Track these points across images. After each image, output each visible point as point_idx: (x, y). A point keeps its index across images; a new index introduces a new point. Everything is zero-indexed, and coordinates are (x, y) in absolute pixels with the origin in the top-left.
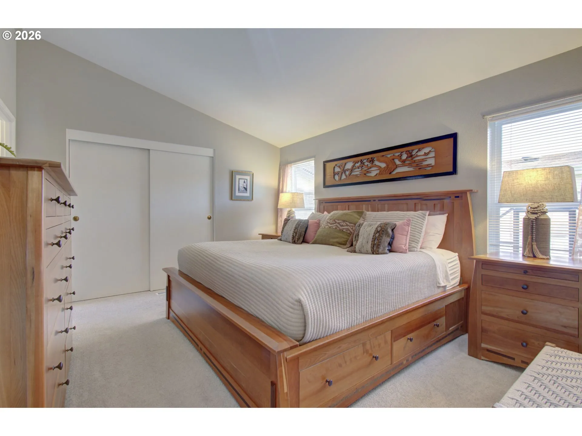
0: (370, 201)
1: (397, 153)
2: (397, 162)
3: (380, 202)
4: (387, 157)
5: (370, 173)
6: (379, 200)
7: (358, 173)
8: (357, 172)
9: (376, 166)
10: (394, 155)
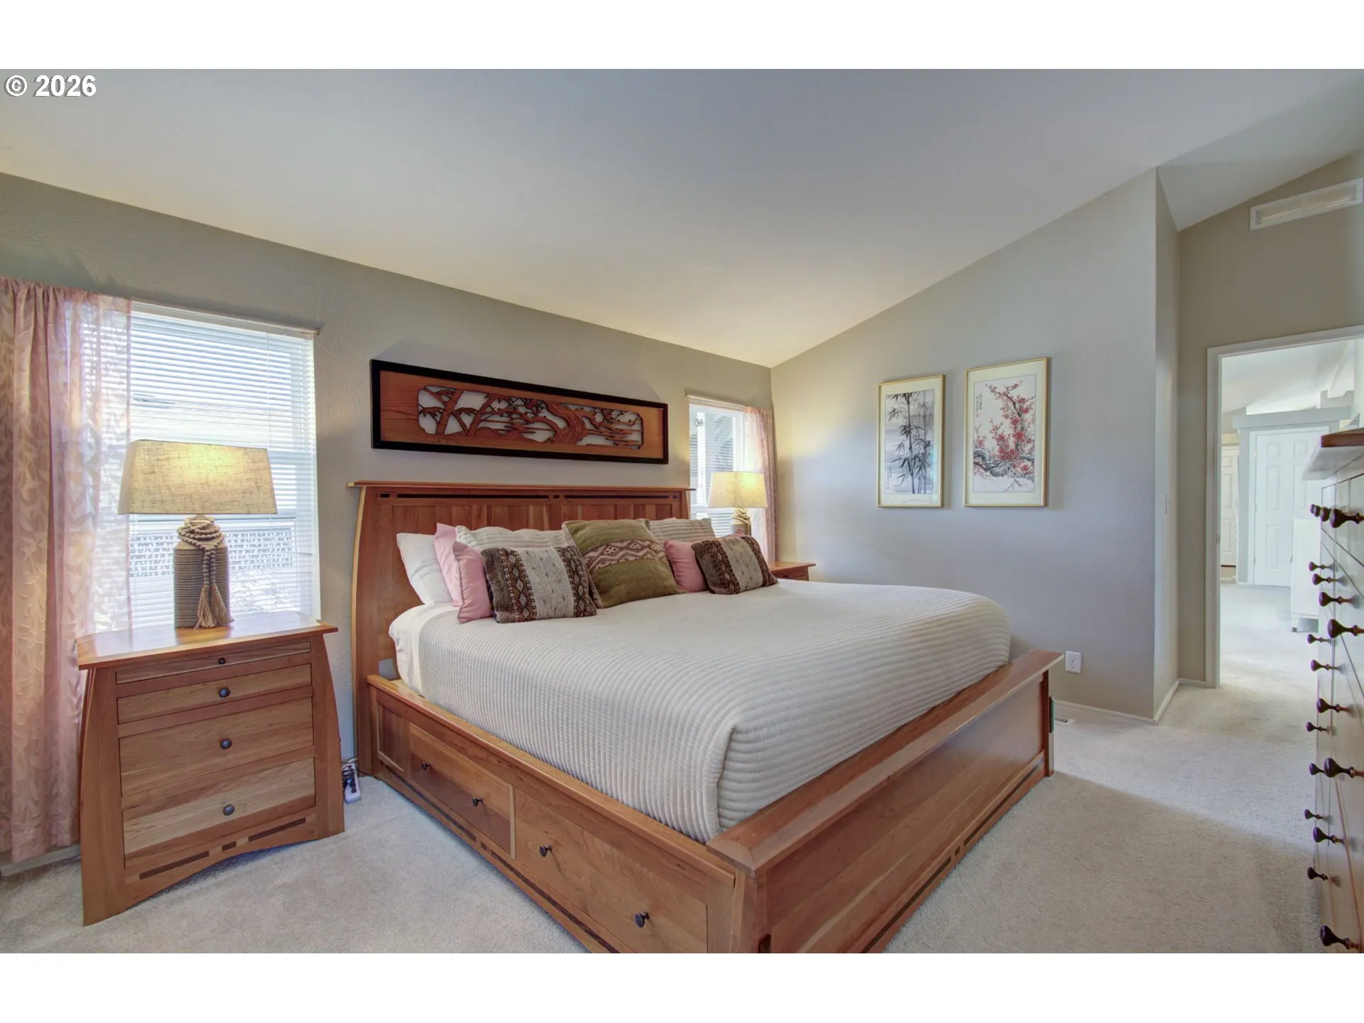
0: (547, 497)
1: (587, 408)
2: (588, 426)
3: (570, 499)
4: (567, 408)
5: (533, 434)
6: (567, 497)
7: (500, 426)
8: (498, 424)
9: (544, 420)
10: (582, 409)
